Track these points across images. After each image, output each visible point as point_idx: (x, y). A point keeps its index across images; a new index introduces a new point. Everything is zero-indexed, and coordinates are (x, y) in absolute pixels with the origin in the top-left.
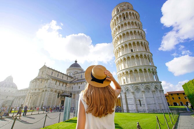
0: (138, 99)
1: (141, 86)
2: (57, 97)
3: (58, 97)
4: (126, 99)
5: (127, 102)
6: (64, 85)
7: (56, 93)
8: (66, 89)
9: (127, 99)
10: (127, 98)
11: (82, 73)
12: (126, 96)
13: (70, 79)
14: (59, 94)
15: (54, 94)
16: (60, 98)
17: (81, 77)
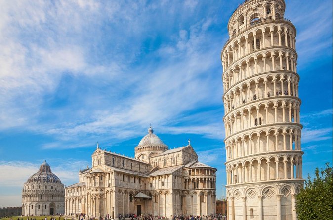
0: (250, 208)
1: (259, 188)
2: (129, 201)
3: (131, 201)
4: (233, 207)
5: (234, 212)
6: (137, 181)
7: (127, 195)
8: (141, 186)
9: (235, 208)
10: (235, 205)
11: (165, 156)
12: (233, 203)
13: (144, 168)
14: (131, 195)
15: (125, 197)
16: (133, 201)
17: (165, 163)
